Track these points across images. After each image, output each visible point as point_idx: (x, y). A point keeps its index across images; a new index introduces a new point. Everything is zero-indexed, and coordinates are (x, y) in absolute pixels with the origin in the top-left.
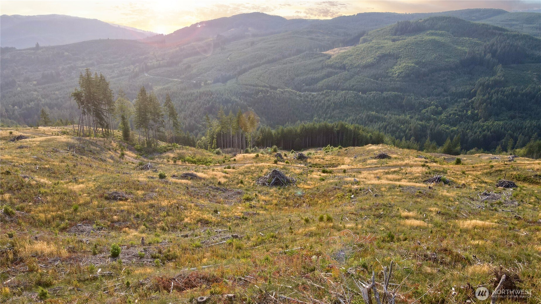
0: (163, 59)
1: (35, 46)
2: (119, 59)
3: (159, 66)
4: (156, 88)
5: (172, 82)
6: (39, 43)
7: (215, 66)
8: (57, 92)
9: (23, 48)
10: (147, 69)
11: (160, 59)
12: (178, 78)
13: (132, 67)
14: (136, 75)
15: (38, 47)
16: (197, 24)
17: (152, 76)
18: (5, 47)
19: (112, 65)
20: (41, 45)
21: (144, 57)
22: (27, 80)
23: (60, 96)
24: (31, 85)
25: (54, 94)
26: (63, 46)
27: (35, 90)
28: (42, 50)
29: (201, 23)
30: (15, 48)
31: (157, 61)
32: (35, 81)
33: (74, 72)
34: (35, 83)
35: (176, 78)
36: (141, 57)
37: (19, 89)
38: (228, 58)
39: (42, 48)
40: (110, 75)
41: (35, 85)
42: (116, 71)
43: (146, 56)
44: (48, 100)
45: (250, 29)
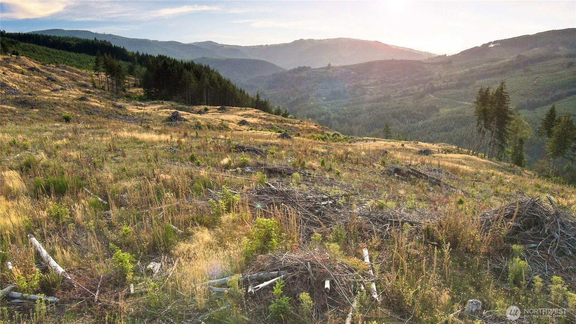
0: (451, 81)
1: (327, 66)
2: (403, 79)
3: (447, 88)
4: (443, 111)
5: (461, 105)
6: (331, 63)
7: (517, 90)
8: (345, 108)
9: (316, 67)
10: (433, 90)
11: (447, 81)
12: (468, 101)
13: (415, 87)
14: (422, 96)
15: (329, 67)
16: (490, 43)
17: (439, 97)
18: (303, 66)
19: (395, 84)
20: (333, 64)
21: (428, 77)
22: (319, 96)
23: (348, 112)
24: (321, 101)
25: (342, 110)
26: (350, 66)
27: (326, 105)
28: (332, 69)
29: (495, 42)
30: (310, 67)
31: (444, 82)
32: (325, 96)
33: (359, 90)
34: (324, 98)
35: (466, 102)
36: (425, 78)
37: (312, 103)
38: (534, 81)
39: (333, 67)
40: (393, 94)
41: (324, 100)
42: (399, 90)
43: (430, 76)
44: (336, 115)
45: (560, 48)
